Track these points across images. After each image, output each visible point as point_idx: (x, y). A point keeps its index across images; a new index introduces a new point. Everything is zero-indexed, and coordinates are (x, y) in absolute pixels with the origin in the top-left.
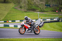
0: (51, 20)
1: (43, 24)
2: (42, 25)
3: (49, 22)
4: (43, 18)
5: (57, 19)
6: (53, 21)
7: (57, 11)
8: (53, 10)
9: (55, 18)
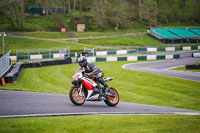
0: (44, 57)
1: (20, 69)
2: (16, 75)
3: (37, 65)
4: (17, 51)
5: (63, 55)
6: (50, 60)
7: (63, 30)
8: (52, 24)
9: (58, 52)
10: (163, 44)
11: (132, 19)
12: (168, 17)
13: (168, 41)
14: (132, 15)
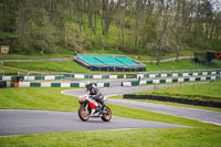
10: (90, 72)
11: (58, 44)
12: (93, 43)
13: (95, 69)
14: (58, 39)
